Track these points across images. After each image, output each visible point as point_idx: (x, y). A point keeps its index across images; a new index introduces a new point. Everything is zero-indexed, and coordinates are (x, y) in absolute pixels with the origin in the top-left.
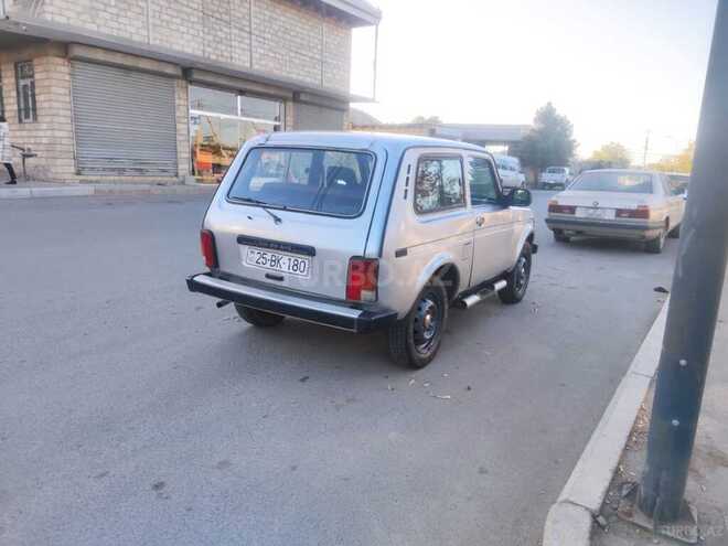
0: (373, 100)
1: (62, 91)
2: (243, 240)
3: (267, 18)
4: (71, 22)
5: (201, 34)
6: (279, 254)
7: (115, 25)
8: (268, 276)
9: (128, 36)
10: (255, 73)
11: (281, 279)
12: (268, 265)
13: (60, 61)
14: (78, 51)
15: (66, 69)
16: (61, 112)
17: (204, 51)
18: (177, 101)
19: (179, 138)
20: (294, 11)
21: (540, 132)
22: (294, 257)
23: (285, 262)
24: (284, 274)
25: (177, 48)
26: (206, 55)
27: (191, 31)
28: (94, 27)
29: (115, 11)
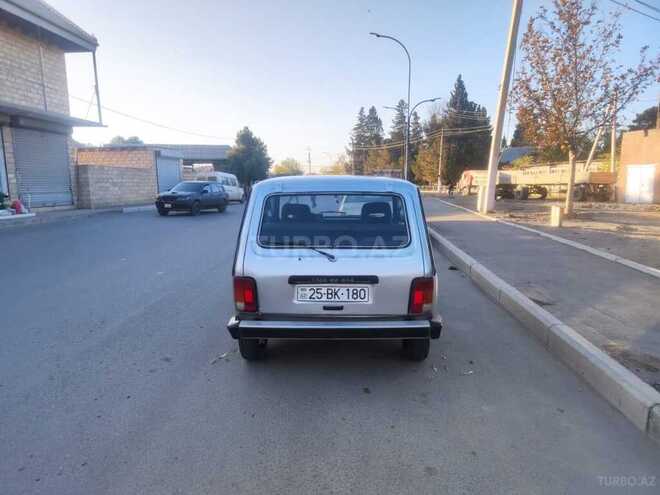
0: (99, 125)
2: (294, 280)
6: (335, 287)
8: (325, 308)
11: (341, 308)
12: (324, 298)
21: (243, 151)
22: (352, 287)
23: (343, 293)
24: (343, 304)
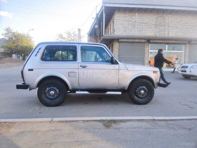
1: (117, 49)
3: (179, 21)
4: (120, 34)
5: (155, 30)
7: (130, 33)
9: (133, 35)
10: (169, 37)
13: (117, 43)
14: (120, 40)
15: (118, 45)
16: (116, 54)
17: (155, 34)
18: (146, 49)
19: (145, 58)
20: (190, 17)
25: (147, 35)
26: (156, 35)
27: (152, 30)
28: (125, 34)
29: (131, 29)
